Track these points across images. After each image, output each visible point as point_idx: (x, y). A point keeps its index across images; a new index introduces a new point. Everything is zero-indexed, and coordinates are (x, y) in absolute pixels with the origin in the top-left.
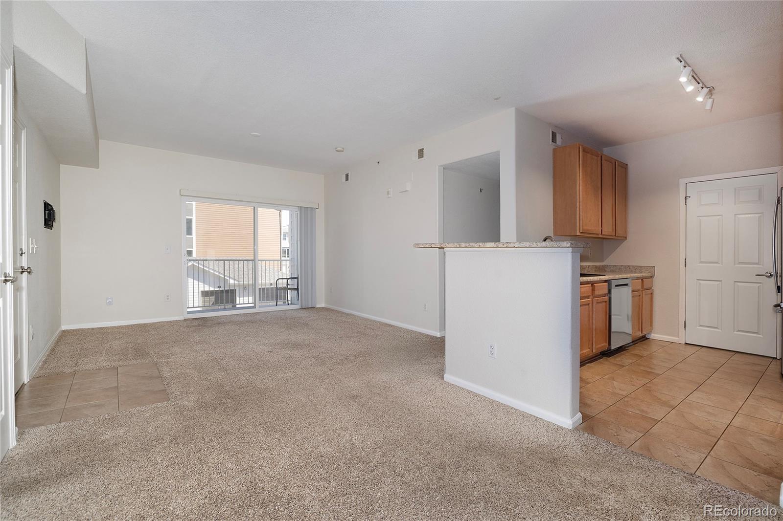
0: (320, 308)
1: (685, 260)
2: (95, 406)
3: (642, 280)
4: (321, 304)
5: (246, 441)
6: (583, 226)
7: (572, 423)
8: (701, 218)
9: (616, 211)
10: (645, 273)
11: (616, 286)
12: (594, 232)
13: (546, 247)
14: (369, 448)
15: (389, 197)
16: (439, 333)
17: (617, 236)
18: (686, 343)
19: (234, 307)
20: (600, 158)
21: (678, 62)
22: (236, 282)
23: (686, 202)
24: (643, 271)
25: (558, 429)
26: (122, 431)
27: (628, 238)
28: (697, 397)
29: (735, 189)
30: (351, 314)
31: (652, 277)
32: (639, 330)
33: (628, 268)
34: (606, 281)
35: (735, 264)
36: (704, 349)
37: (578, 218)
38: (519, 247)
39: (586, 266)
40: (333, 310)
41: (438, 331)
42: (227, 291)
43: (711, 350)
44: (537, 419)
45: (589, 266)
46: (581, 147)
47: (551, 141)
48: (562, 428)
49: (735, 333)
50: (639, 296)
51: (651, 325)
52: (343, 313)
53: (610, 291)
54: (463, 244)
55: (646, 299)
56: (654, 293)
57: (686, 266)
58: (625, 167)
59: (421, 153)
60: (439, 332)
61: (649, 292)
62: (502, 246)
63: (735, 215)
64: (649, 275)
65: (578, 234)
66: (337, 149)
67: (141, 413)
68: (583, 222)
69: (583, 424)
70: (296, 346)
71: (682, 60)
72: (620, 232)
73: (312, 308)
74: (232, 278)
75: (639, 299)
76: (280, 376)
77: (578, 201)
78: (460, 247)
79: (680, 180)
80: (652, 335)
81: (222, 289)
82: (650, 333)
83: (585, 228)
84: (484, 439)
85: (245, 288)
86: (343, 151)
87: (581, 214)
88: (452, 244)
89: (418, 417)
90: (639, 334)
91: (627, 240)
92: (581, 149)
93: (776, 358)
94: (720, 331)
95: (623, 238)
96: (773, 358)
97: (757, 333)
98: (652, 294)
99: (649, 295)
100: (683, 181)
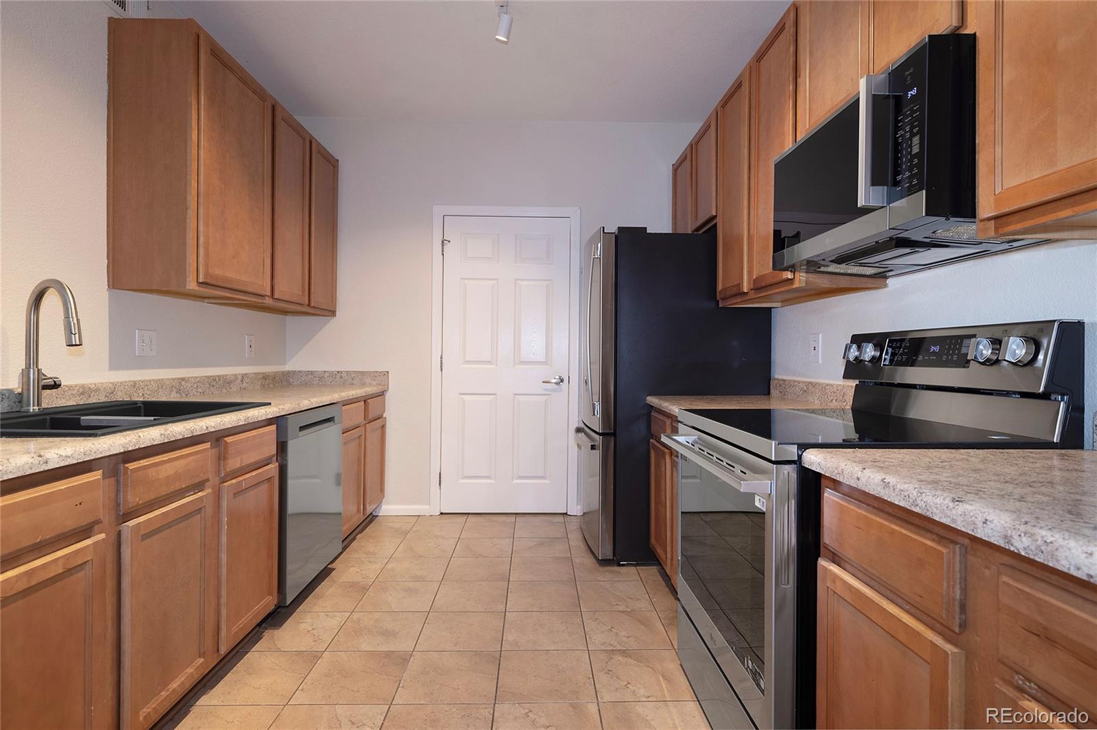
1: (441, 358)
3: (365, 401)
6: (206, 265)
8: (466, 281)
9: (313, 251)
10: (370, 386)
11: (302, 428)
12: (249, 289)
17: (314, 307)
18: (442, 513)
20: (270, 107)
23: (443, 251)
24: (368, 381)
27: (338, 313)
31: (382, 394)
33: (338, 376)
34: (269, 422)
35: (514, 365)
36: (470, 521)
37: (191, 242)
39: (236, 375)
45: (244, 376)
46: (202, 37)
49: (515, 481)
50: (360, 437)
51: (382, 490)
53: (282, 447)
55: (373, 438)
56: (387, 424)
57: (442, 370)
58: (333, 162)
61: (378, 423)
63: (516, 281)
64: (378, 390)
65: (192, 285)
68: (207, 255)
72: (318, 298)
75: (360, 445)
79: (434, 207)
80: (383, 507)
82: (379, 505)
83: (218, 272)
87: (201, 228)
90: (359, 517)
91: (336, 318)
92: (203, 44)
93: (566, 514)
94: (493, 481)
95: (330, 313)
96: (563, 514)
97: (543, 478)
98: (383, 427)
99: (379, 431)
100: (438, 210)
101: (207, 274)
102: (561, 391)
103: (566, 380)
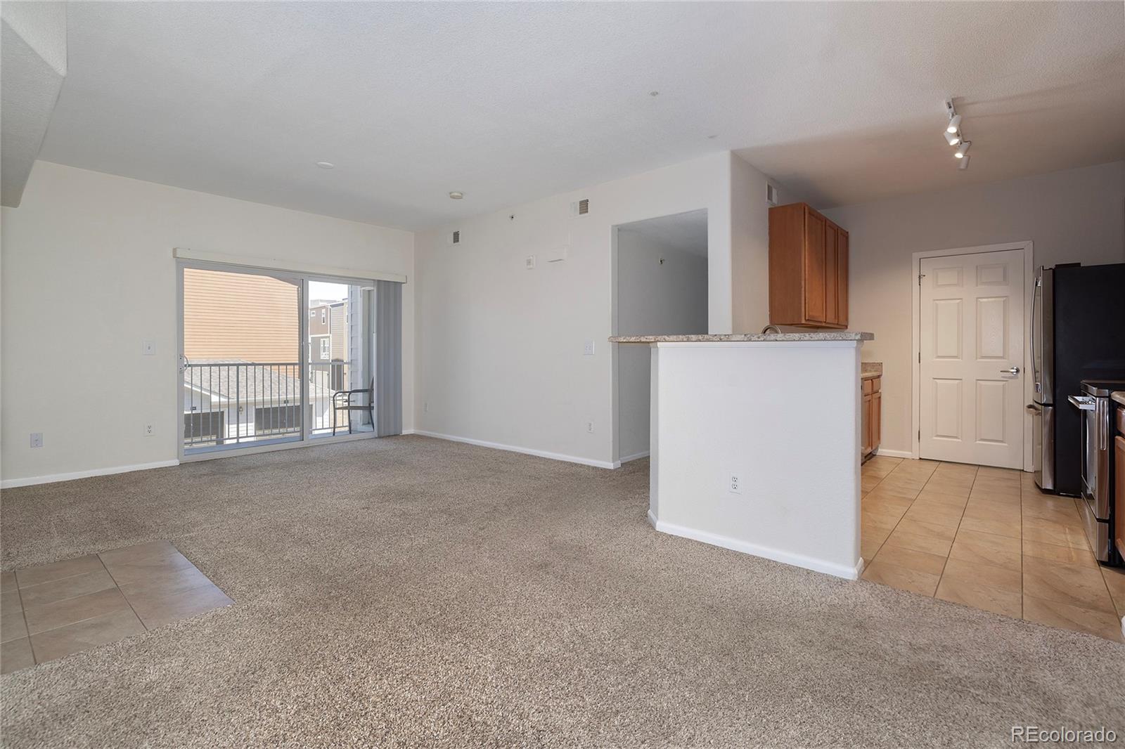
0: (407, 435)
1: (920, 354)
2: (93, 626)
3: (872, 380)
4: (407, 430)
5: (411, 654)
6: (807, 310)
7: (857, 572)
8: (937, 302)
9: (839, 292)
10: (870, 371)
13: (825, 340)
14: (609, 640)
15: (531, 269)
16: (612, 464)
17: (839, 324)
18: (920, 459)
19: (220, 441)
20: (824, 223)
21: (946, 107)
22: (222, 399)
23: (920, 282)
24: (869, 368)
25: (842, 582)
26: (176, 664)
27: (849, 328)
28: (968, 523)
29: (977, 267)
30: (463, 443)
31: (879, 377)
32: (869, 445)
35: (976, 359)
36: (942, 464)
37: (803, 302)
38: (783, 341)
40: (431, 438)
41: (611, 460)
42: (206, 416)
43: (951, 465)
44: (809, 572)
46: (806, 208)
47: (767, 198)
48: (847, 581)
49: (978, 442)
50: (870, 401)
51: (879, 438)
52: (449, 442)
54: (692, 336)
55: (875, 404)
56: (883, 397)
57: (920, 362)
58: (846, 236)
59: (584, 207)
60: (613, 462)
61: (876, 396)
62: (757, 339)
63: (977, 298)
64: (875, 374)
65: (803, 322)
66: (453, 194)
67: (194, 629)
68: (808, 307)
69: (867, 570)
70: (403, 495)
71: (952, 105)
72: (842, 321)
73: (395, 435)
74: (215, 393)
75: (869, 405)
76: (407, 545)
77: (803, 278)
78: (688, 341)
79: (913, 254)
80: (879, 450)
81: (198, 411)
82: (877, 449)
83: (812, 312)
84: (758, 606)
85: (239, 408)
86: (461, 198)
87: (806, 295)
88: (675, 337)
89: (651, 586)
90: (869, 450)
91: (848, 330)
92: (806, 211)
93: (1023, 470)
94: (960, 440)
95: (844, 327)
96: (1020, 470)
97: (1002, 442)
98: (880, 398)
99: (877, 400)
100: (916, 256)
101: (809, 316)
102: (1018, 378)
103: (1022, 371)
